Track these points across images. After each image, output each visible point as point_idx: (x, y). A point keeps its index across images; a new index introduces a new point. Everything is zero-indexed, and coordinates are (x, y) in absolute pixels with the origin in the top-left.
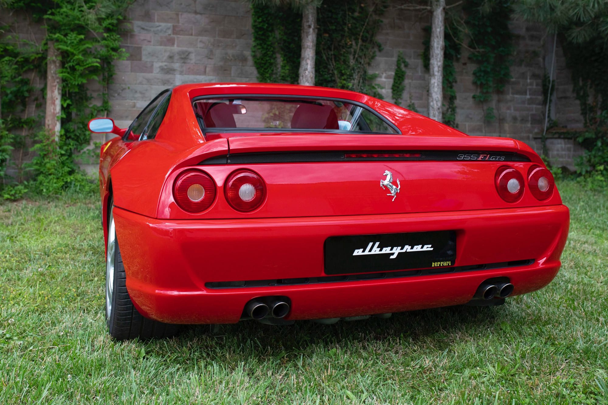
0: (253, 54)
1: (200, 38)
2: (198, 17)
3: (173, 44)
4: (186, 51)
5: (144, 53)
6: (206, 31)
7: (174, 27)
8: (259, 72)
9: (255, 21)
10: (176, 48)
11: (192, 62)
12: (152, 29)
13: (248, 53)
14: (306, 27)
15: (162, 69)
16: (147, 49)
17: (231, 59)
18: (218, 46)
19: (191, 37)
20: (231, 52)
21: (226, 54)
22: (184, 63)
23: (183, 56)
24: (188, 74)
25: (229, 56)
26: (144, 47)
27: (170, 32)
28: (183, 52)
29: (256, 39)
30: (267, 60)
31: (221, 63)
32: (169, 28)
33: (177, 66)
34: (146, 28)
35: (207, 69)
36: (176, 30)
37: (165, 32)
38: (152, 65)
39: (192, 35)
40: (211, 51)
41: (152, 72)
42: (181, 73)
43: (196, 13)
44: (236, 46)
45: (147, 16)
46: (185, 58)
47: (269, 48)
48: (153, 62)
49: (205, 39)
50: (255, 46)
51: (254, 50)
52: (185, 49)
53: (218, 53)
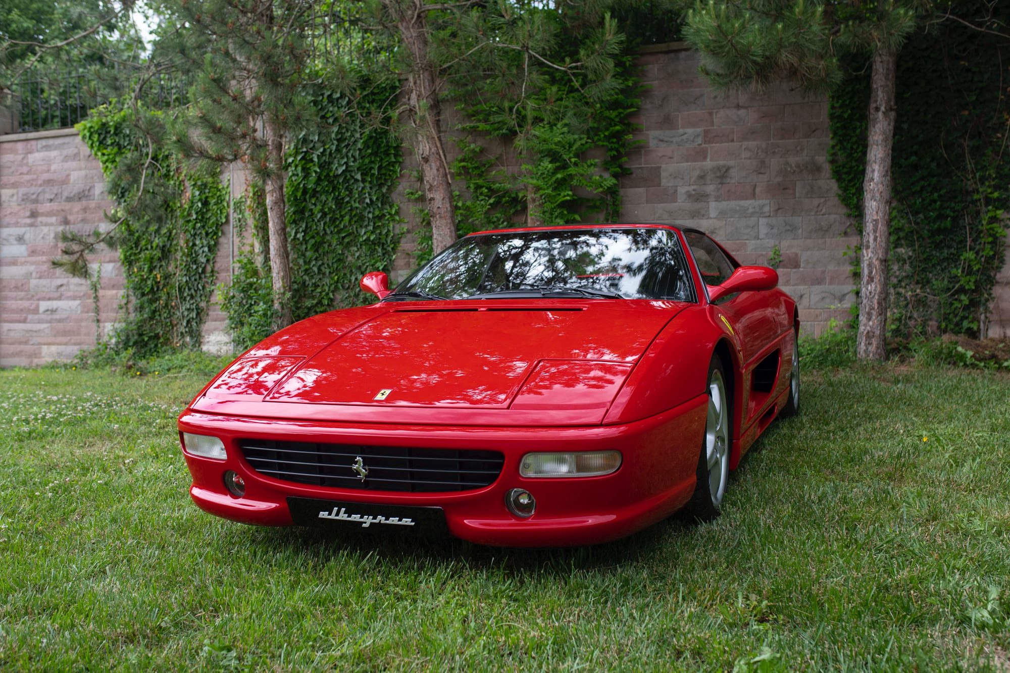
0: (830, 158)
1: (745, 144)
2: (742, 112)
3: (705, 158)
4: (724, 166)
5: (663, 174)
6: (753, 133)
7: (706, 132)
8: (840, 187)
9: (833, 107)
10: (708, 164)
11: (733, 181)
12: (674, 140)
13: (822, 159)
14: (872, 111)
15: (689, 195)
16: (667, 169)
17: (794, 171)
18: (774, 153)
19: (731, 144)
20: (793, 160)
21: (787, 163)
22: (722, 183)
23: (718, 174)
24: (729, 200)
25: (791, 167)
26: (663, 166)
27: (699, 140)
28: (719, 169)
29: (835, 134)
30: (851, 167)
31: (780, 179)
32: (698, 136)
33: (710, 189)
34: (666, 139)
35: (758, 190)
36: (709, 137)
37: (693, 141)
38: (676, 191)
39: (732, 141)
40: (763, 162)
41: (676, 202)
42: (718, 199)
43: (738, 107)
44: (802, 150)
45: (668, 122)
46: (723, 177)
47: (855, 147)
48: (677, 186)
49: (752, 144)
50: (833, 147)
51: (832, 152)
52: (721, 163)
53: (775, 163)
